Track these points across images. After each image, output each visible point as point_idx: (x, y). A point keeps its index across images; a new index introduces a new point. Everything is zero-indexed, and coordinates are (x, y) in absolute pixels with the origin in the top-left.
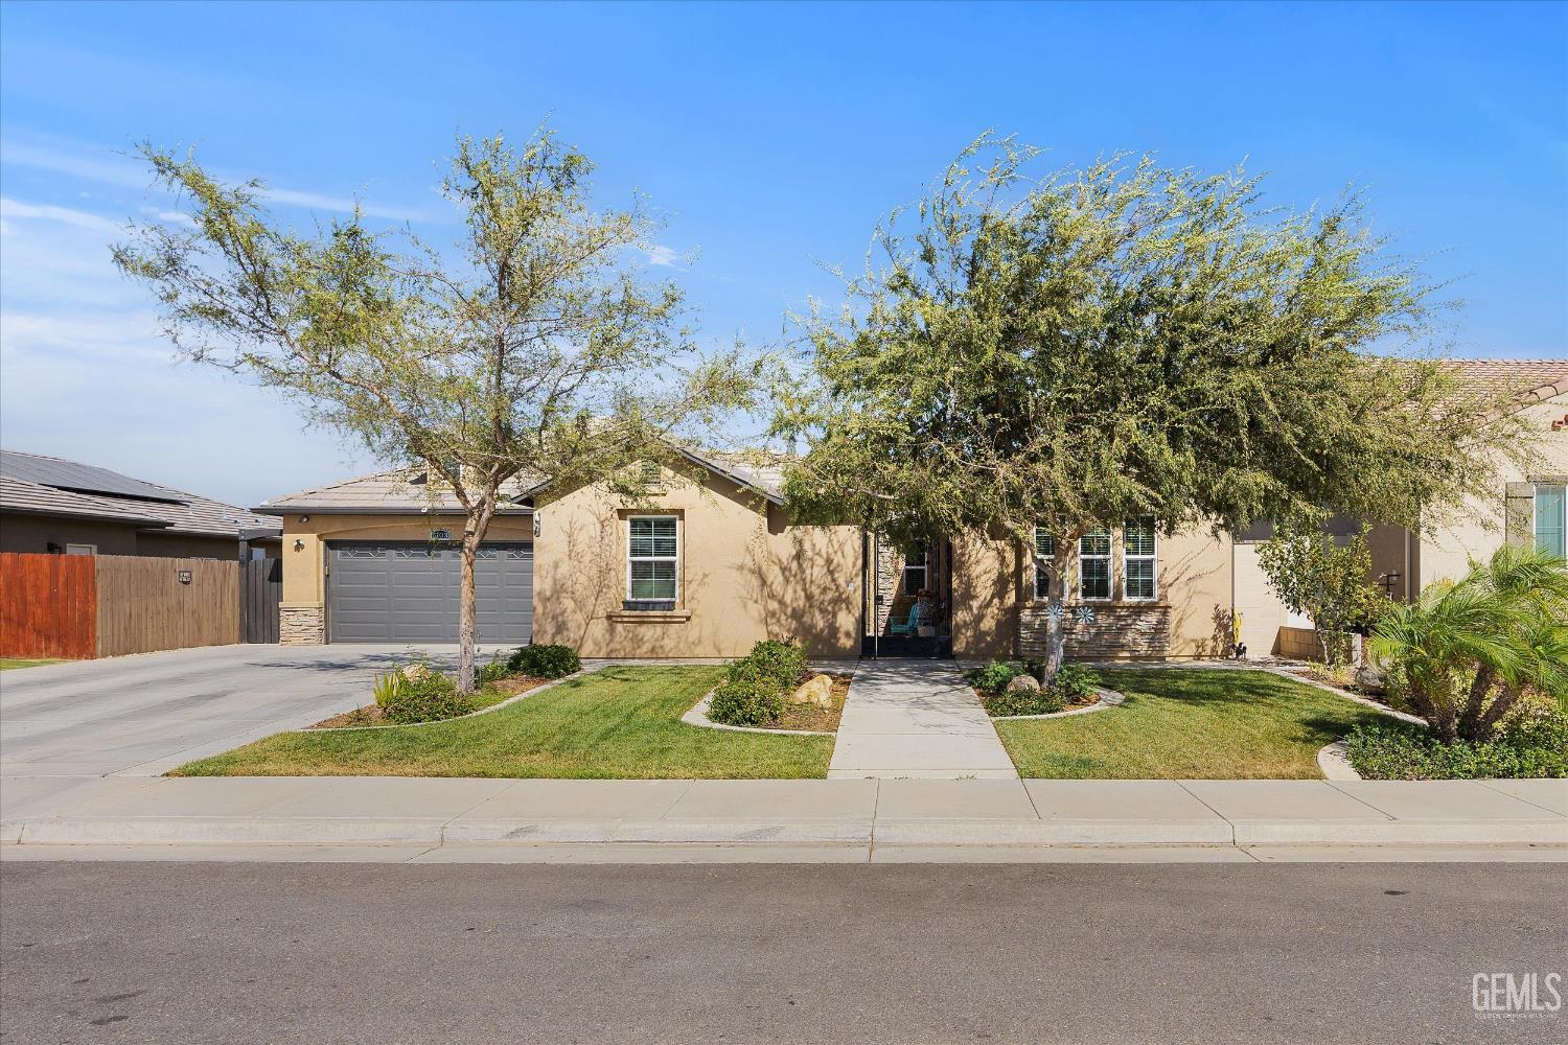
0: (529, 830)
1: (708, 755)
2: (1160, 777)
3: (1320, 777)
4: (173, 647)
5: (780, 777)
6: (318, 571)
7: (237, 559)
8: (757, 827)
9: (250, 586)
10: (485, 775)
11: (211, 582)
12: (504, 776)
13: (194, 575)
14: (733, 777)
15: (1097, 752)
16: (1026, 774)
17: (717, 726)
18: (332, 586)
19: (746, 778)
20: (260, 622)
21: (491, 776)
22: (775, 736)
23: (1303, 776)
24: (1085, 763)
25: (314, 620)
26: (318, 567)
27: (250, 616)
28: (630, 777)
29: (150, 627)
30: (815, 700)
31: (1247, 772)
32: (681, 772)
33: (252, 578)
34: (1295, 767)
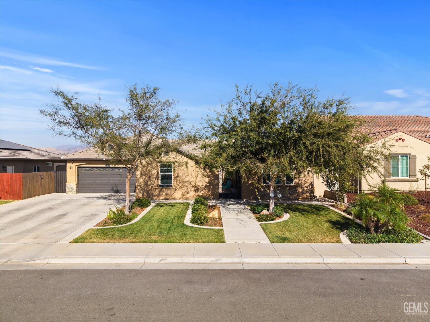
0: (164, 260)
1: (196, 236)
2: (304, 242)
3: (341, 242)
4: (39, 195)
5: (215, 242)
6: (76, 175)
7: (53, 171)
8: (216, 259)
9: (57, 178)
10: (146, 242)
11: (48, 177)
12: (150, 242)
13: (44, 176)
14: (204, 242)
15: (287, 235)
16: (272, 242)
17: (195, 226)
18: (79, 178)
19: (207, 243)
20: (59, 187)
21: (147, 243)
22: (209, 229)
23: (337, 242)
24: (285, 238)
25: (75, 187)
26: (76, 174)
27: (57, 186)
28: (180, 242)
29: (34, 190)
30: (214, 216)
31: (323, 241)
32: (191, 241)
33: (57, 176)
34: (335, 239)
